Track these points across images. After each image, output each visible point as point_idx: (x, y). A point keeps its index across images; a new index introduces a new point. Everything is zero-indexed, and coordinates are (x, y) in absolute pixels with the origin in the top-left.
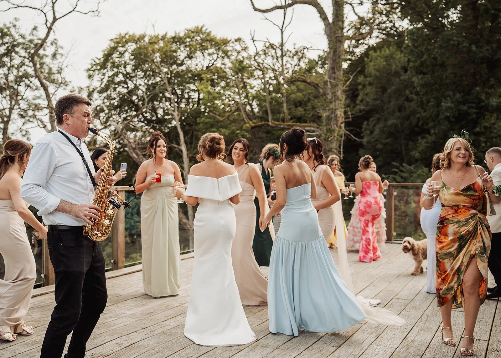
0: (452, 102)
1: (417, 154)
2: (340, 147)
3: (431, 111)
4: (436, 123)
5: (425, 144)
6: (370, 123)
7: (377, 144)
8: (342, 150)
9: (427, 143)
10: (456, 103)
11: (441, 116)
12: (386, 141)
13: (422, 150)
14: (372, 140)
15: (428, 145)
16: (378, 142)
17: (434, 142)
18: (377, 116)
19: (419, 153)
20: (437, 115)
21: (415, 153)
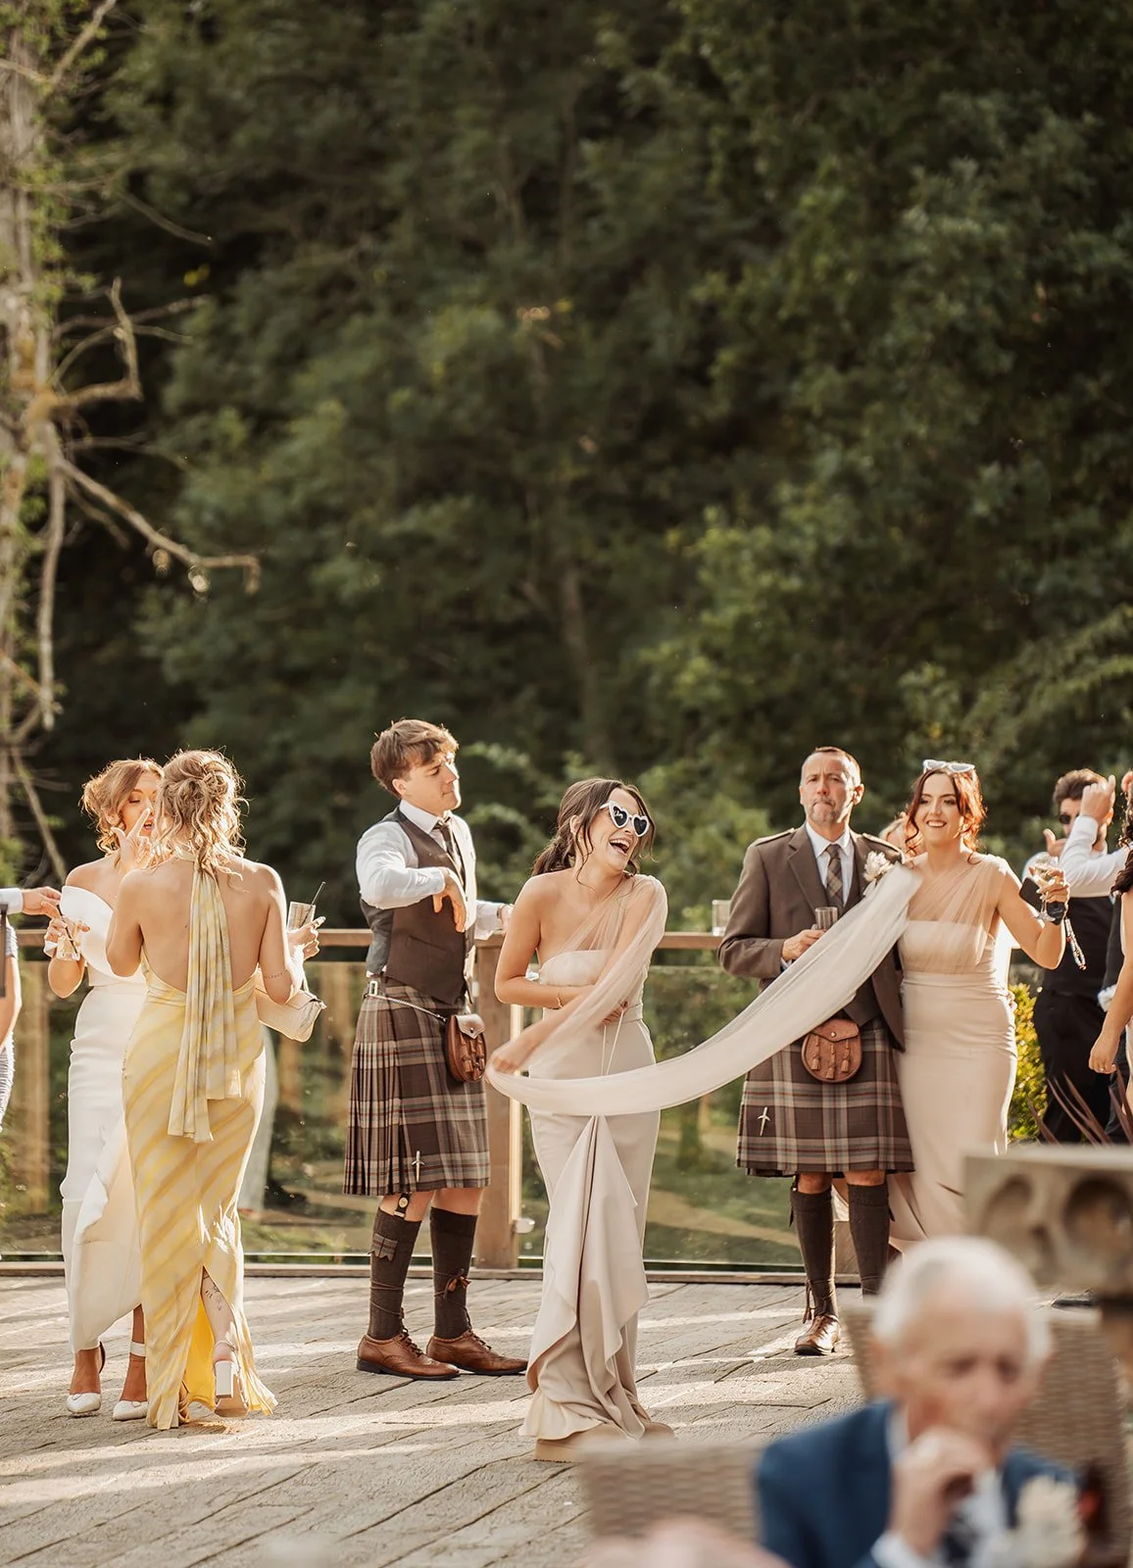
0: (1001, 199)
1: (699, 664)
2: (28, 621)
3: (822, 260)
4: (870, 376)
5: (766, 580)
6: (241, 319)
7: (320, 558)
8: (46, 648)
9: (785, 562)
10: (1036, 210)
11: (902, 332)
12: (413, 521)
13: (742, 626)
14: (273, 507)
15: (794, 583)
16: (329, 532)
17: (843, 553)
18: (322, 258)
19: (715, 655)
20: (873, 312)
21: (684, 656)
